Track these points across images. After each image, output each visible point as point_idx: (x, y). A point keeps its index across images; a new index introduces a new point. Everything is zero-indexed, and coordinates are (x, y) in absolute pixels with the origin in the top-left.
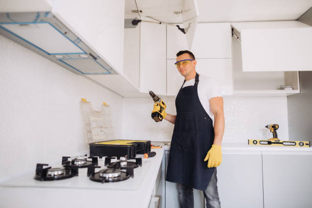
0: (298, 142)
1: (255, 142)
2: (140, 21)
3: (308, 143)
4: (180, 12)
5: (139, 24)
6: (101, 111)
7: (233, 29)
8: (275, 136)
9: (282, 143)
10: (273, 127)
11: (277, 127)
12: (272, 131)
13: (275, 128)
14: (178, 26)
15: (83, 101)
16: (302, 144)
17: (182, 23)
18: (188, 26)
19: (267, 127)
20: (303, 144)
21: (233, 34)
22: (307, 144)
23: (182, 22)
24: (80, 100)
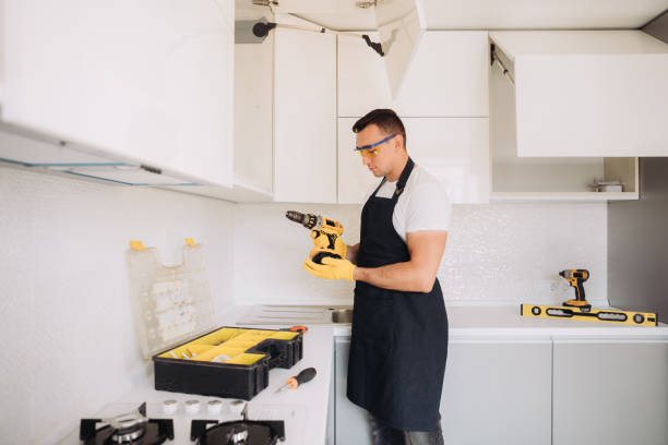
0: (630, 315)
1: (536, 311)
2: (272, 26)
3: (654, 316)
4: (370, 4)
5: (270, 32)
6: (179, 263)
7: (493, 47)
8: (581, 294)
9: (596, 315)
10: (575, 275)
11: (585, 276)
12: (575, 283)
13: (580, 277)
14: (366, 37)
15: (135, 249)
16: (639, 320)
17: (375, 30)
18: (389, 37)
19: (562, 274)
20: (643, 320)
21: (493, 59)
22: (652, 320)
23: (374, 26)
24: (128, 247)
